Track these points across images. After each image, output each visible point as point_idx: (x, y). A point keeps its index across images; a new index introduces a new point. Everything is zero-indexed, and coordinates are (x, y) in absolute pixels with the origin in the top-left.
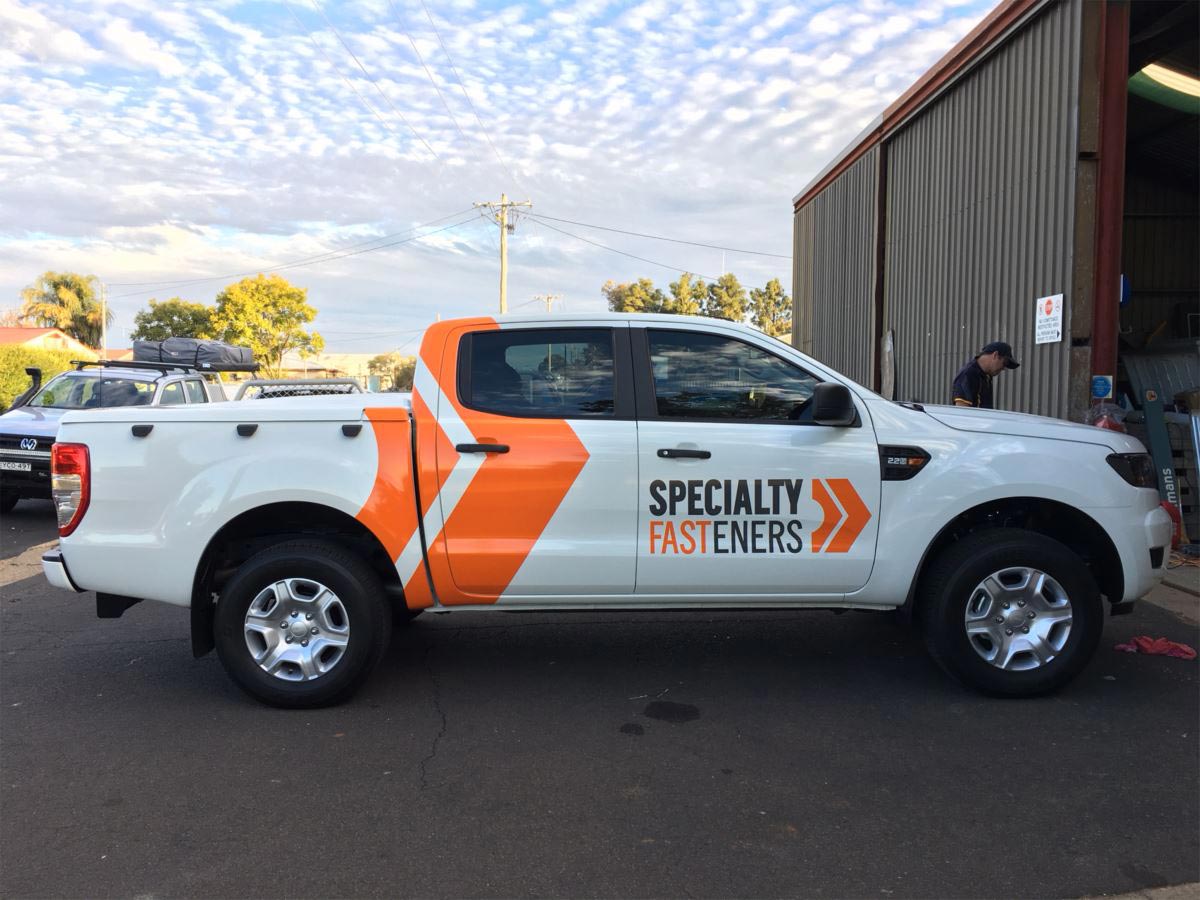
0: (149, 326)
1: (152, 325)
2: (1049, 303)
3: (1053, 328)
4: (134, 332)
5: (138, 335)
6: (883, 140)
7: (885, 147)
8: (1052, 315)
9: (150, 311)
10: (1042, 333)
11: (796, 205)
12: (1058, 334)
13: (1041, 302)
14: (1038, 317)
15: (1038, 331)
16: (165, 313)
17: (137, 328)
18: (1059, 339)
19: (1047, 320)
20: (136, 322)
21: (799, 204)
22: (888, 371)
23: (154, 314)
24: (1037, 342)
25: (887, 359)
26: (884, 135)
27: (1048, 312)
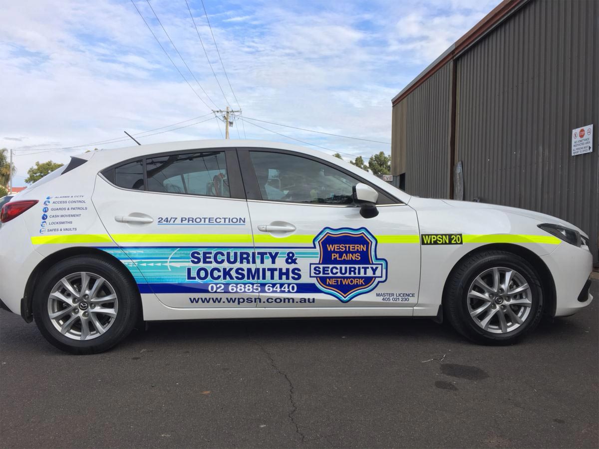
0: (35, 175)
1: (37, 175)
2: (582, 130)
3: (585, 145)
4: (27, 179)
5: (29, 180)
6: (455, 58)
7: (456, 62)
8: (585, 137)
9: (36, 167)
10: (577, 149)
11: (393, 103)
12: (590, 148)
13: (575, 131)
14: (573, 140)
15: (573, 148)
16: (44, 169)
17: (29, 176)
18: (591, 150)
19: (581, 141)
20: (28, 173)
21: (396, 102)
22: (458, 184)
23: (38, 169)
24: (573, 155)
25: (458, 177)
26: (455, 55)
27: (581, 136)
